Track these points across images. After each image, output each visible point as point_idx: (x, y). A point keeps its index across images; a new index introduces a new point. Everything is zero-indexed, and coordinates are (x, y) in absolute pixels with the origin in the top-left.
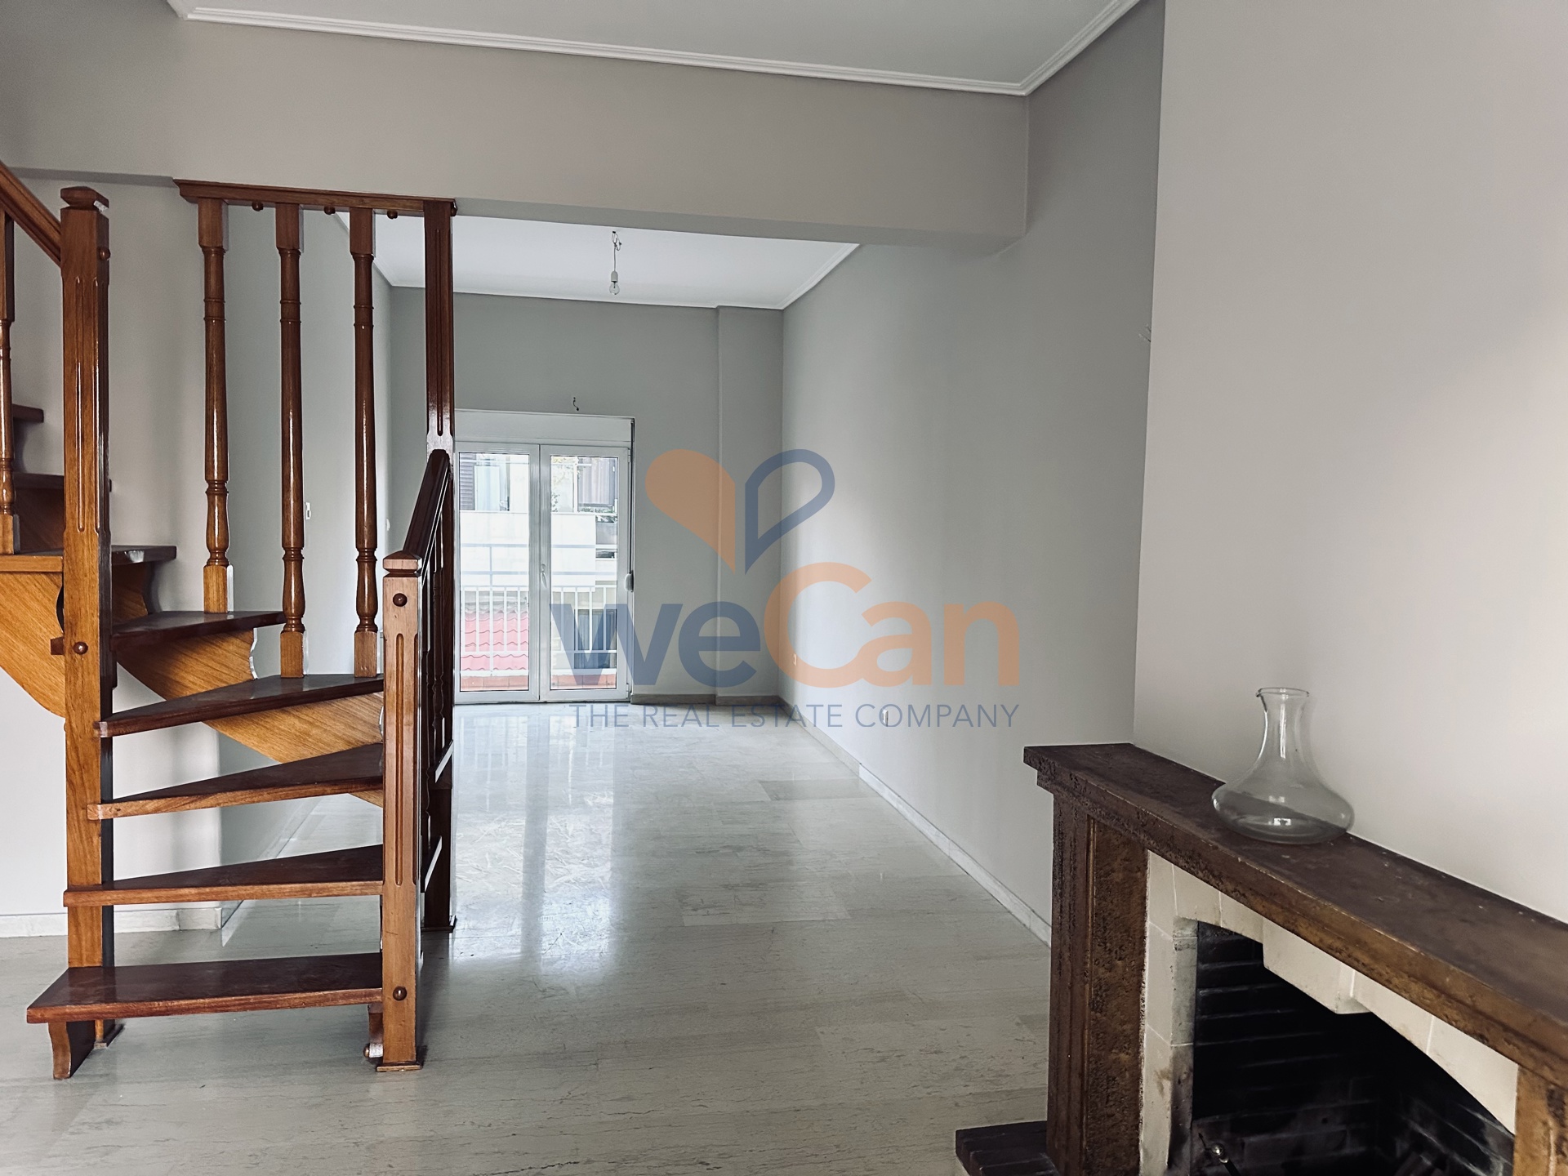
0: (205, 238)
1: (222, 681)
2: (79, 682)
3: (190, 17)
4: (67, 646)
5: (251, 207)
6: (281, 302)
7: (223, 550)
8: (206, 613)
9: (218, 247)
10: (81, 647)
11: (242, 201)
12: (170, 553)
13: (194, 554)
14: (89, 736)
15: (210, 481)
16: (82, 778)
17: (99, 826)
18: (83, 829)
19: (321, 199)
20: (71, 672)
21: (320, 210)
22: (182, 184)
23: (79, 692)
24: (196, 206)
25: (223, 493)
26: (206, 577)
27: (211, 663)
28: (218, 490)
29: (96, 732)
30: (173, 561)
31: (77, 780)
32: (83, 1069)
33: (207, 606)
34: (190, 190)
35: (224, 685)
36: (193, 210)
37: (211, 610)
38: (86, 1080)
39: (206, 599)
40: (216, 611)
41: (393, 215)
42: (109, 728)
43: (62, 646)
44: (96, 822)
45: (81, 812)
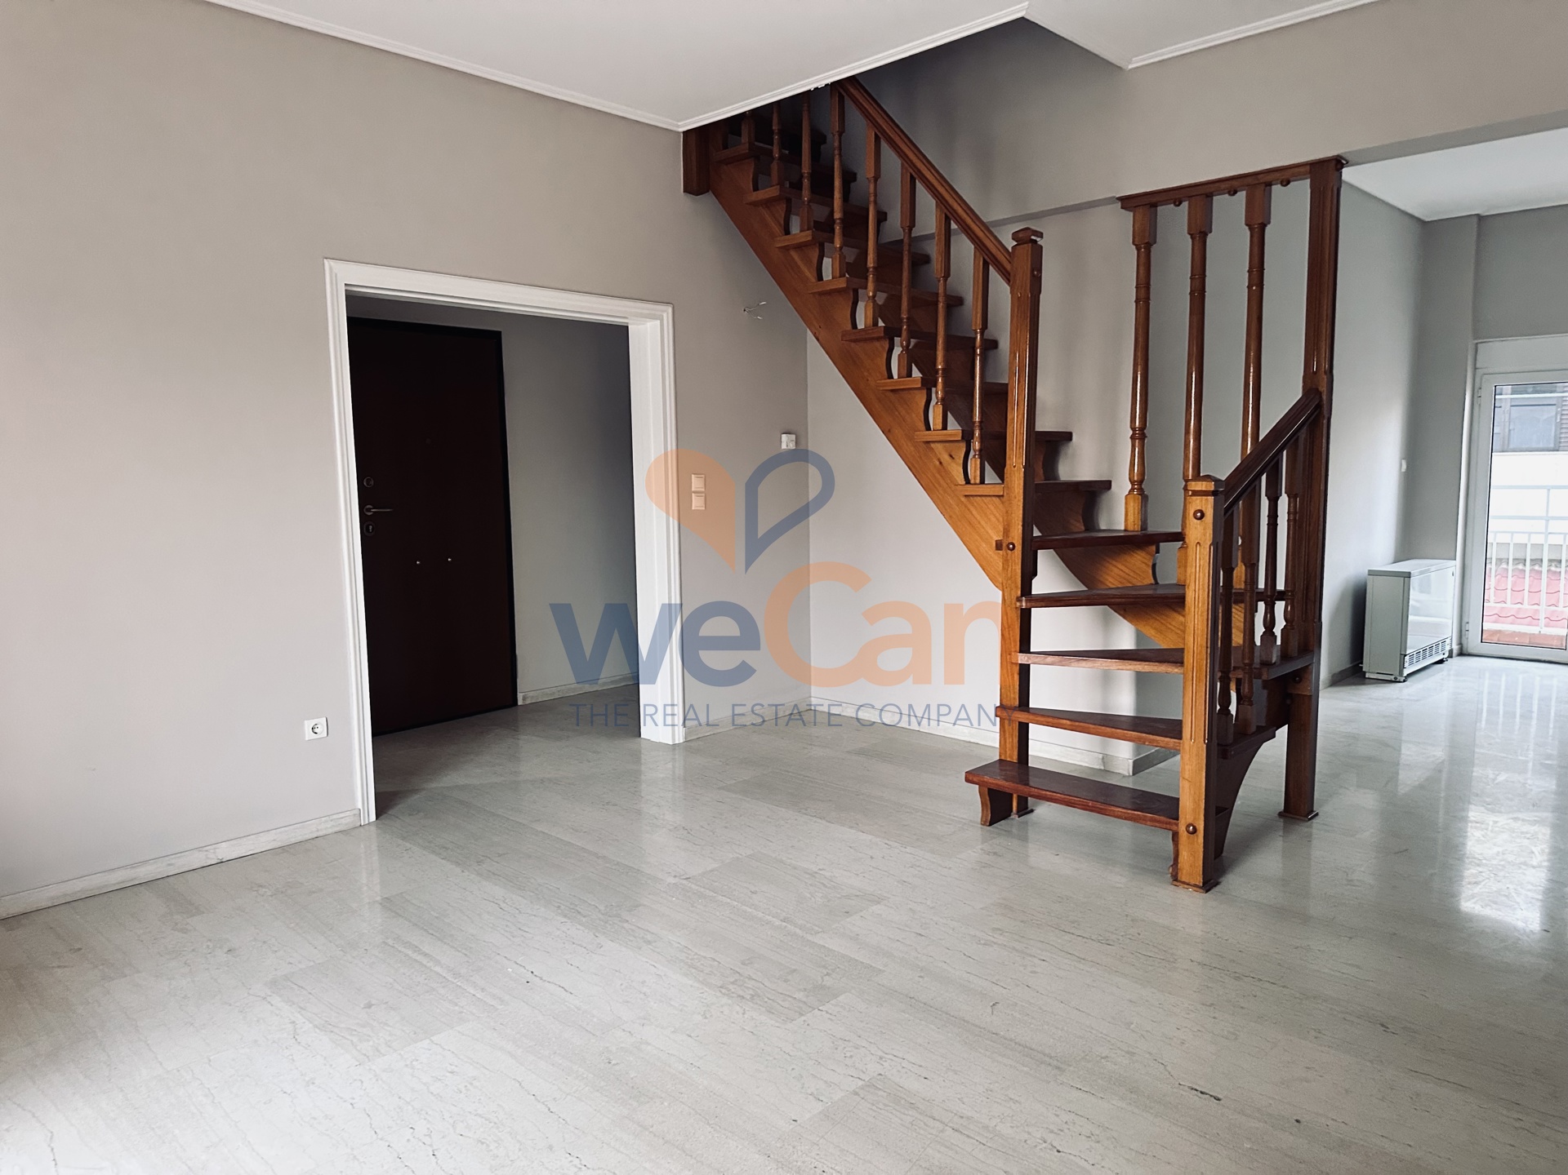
0: (1136, 239)
1: (1130, 582)
2: (1010, 569)
3: (1130, 67)
4: (1004, 545)
5: (1172, 205)
6: (1191, 278)
7: (1141, 482)
8: (1125, 530)
9: (1146, 243)
10: (1011, 546)
11: (1165, 202)
12: (1106, 485)
13: (1122, 487)
14: (1014, 606)
15: (1133, 429)
16: (1009, 634)
17: (1018, 668)
18: (1009, 668)
19: (1223, 186)
20: (1006, 561)
21: (1225, 194)
22: (1121, 199)
23: (1009, 575)
24: (1132, 214)
25: (1143, 437)
26: (1126, 503)
27: (1123, 568)
28: (1140, 436)
29: (1018, 604)
30: (1110, 491)
31: (1007, 635)
32: (1001, 825)
33: (1126, 526)
34: (1128, 202)
35: (1131, 585)
36: (1129, 216)
37: (1129, 529)
38: (996, 830)
39: (1126, 520)
40: (1132, 529)
41: (1285, 183)
42: (1026, 601)
43: (1001, 545)
44: (1016, 664)
45: (1008, 657)
